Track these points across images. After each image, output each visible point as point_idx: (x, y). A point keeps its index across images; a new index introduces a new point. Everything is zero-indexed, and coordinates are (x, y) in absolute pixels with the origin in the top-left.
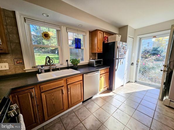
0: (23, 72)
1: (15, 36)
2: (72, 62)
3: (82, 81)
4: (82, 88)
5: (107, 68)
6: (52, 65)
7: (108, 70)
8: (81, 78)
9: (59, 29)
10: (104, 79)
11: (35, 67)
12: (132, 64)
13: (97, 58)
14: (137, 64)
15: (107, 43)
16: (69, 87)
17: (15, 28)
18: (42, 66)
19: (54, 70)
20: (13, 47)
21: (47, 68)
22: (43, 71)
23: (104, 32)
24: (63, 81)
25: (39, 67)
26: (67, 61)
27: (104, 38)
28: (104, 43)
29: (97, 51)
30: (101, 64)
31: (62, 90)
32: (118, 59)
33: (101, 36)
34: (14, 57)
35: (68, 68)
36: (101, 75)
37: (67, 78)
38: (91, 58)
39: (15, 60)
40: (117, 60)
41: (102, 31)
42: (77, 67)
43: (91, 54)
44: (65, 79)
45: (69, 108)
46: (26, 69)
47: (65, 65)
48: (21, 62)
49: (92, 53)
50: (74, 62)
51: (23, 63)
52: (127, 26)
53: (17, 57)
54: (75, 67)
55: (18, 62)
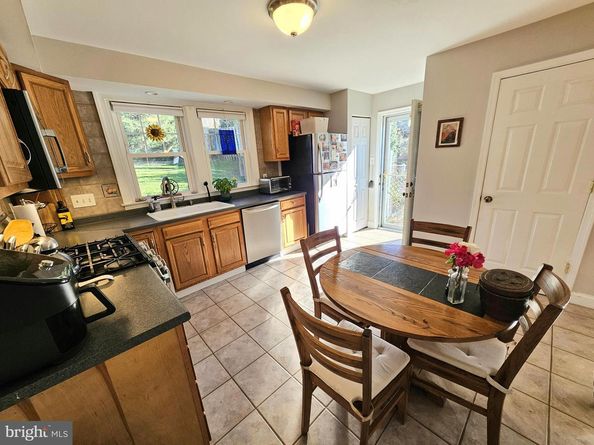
0: (121, 209)
1: (98, 141)
2: (217, 186)
3: (240, 224)
4: (243, 246)
5: (300, 195)
6: (174, 194)
7: (302, 201)
8: (236, 217)
9: (180, 114)
10: (292, 222)
11: (140, 200)
12: (371, 184)
13: (280, 174)
14: (382, 184)
15: (299, 137)
16: (213, 234)
17: (95, 124)
18: (155, 198)
19: (179, 205)
20: (97, 163)
21: (164, 201)
22: (158, 207)
23: (288, 109)
24: (200, 222)
25: (149, 200)
26: (206, 184)
27: (292, 124)
28: (291, 137)
29: (274, 157)
30: (287, 187)
31: (201, 239)
32: (321, 174)
33: (281, 120)
34: (102, 181)
35: (209, 199)
36: (284, 213)
37: (207, 217)
38: (265, 175)
39: (105, 188)
40: (320, 177)
41: (284, 108)
42: (228, 196)
43: (264, 165)
44: (204, 218)
45: (217, 273)
46: (125, 203)
47: (202, 193)
48: (115, 190)
49: (266, 163)
50: (222, 185)
51: (118, 192)
52: (346, 90)
53: (106, 181)
54: (224, 196)
55: (110, 191)
